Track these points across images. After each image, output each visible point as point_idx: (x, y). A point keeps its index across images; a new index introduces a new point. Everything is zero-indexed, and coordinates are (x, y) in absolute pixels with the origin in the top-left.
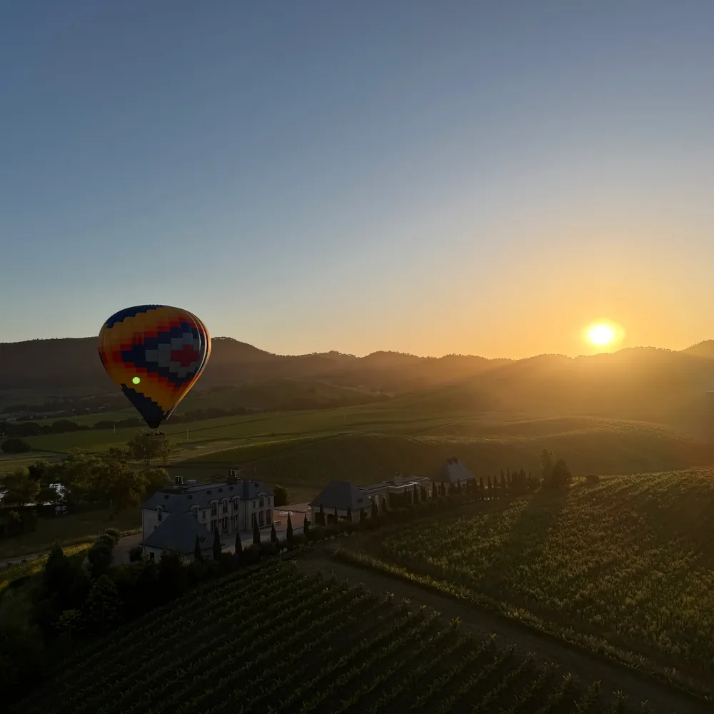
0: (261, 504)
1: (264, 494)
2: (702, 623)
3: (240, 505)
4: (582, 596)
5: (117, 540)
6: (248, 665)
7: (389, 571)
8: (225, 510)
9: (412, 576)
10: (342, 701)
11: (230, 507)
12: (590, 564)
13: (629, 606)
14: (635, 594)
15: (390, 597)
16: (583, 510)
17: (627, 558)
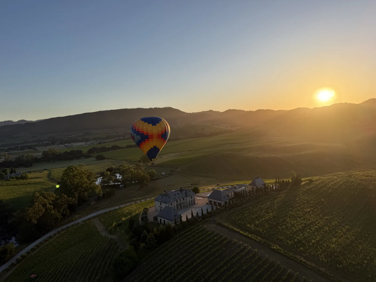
0: (192, 198)
1: (192, 194)
2: (337, 250)
3: (185, 199)
4: (297, 239)
5: (148, 211)
6: (195, 264)
7: (235, 230)
8: (180, 201)
9: (242, 232)
10: (222, 277)
11: (182, 199)
12: (303, 225)
13: (313, 244)
14: (316, 238)
15: (235, 241)
16: (304, 198)
17: (317, 221)
